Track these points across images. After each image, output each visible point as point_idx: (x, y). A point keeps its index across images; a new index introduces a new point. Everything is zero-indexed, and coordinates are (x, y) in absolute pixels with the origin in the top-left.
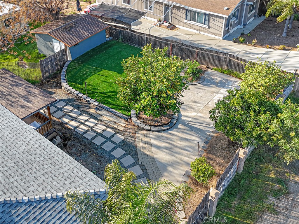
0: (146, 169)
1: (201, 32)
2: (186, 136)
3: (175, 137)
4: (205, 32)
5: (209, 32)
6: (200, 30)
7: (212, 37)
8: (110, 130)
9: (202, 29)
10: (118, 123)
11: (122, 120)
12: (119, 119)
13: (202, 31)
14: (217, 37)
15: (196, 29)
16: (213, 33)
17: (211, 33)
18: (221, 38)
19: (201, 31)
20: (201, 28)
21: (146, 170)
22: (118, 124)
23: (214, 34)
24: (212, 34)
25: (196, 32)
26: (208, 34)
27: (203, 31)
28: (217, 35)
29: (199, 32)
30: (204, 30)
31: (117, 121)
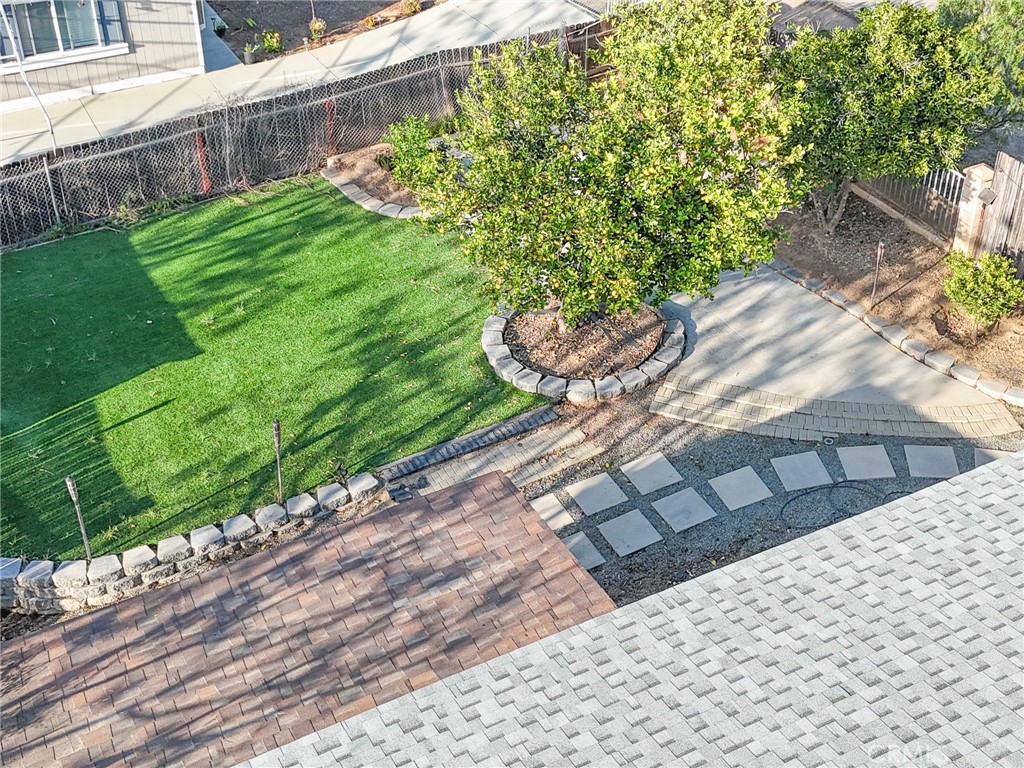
0: (865, 433)
1: (98, 88)
2: (739, 304)
3: (733, 328)
4: (119, 76)
5: (139, 68)
6: (90, 80)
7: (159, 81)
8: (576, 485)
9: (103, 69)
10: (550, 450)
11: (540, 432)
12: (528, 439)
13: (104, 76)
14: (182, 74)
15: (69, 86)
16: (155, 66)
17: (151, 70)
18: (201, 69)
19: (100, 78)
20: (93, 70)
21: (867, 434)
22: (554, 453)
23: (162, 66)
24: (155, 69)
25: (74, 94)
26: (137, 81)
27: (109, 77)
28: (178, 65)
29: (89, 88)
30: (113, 69)
31: (539, 449)
